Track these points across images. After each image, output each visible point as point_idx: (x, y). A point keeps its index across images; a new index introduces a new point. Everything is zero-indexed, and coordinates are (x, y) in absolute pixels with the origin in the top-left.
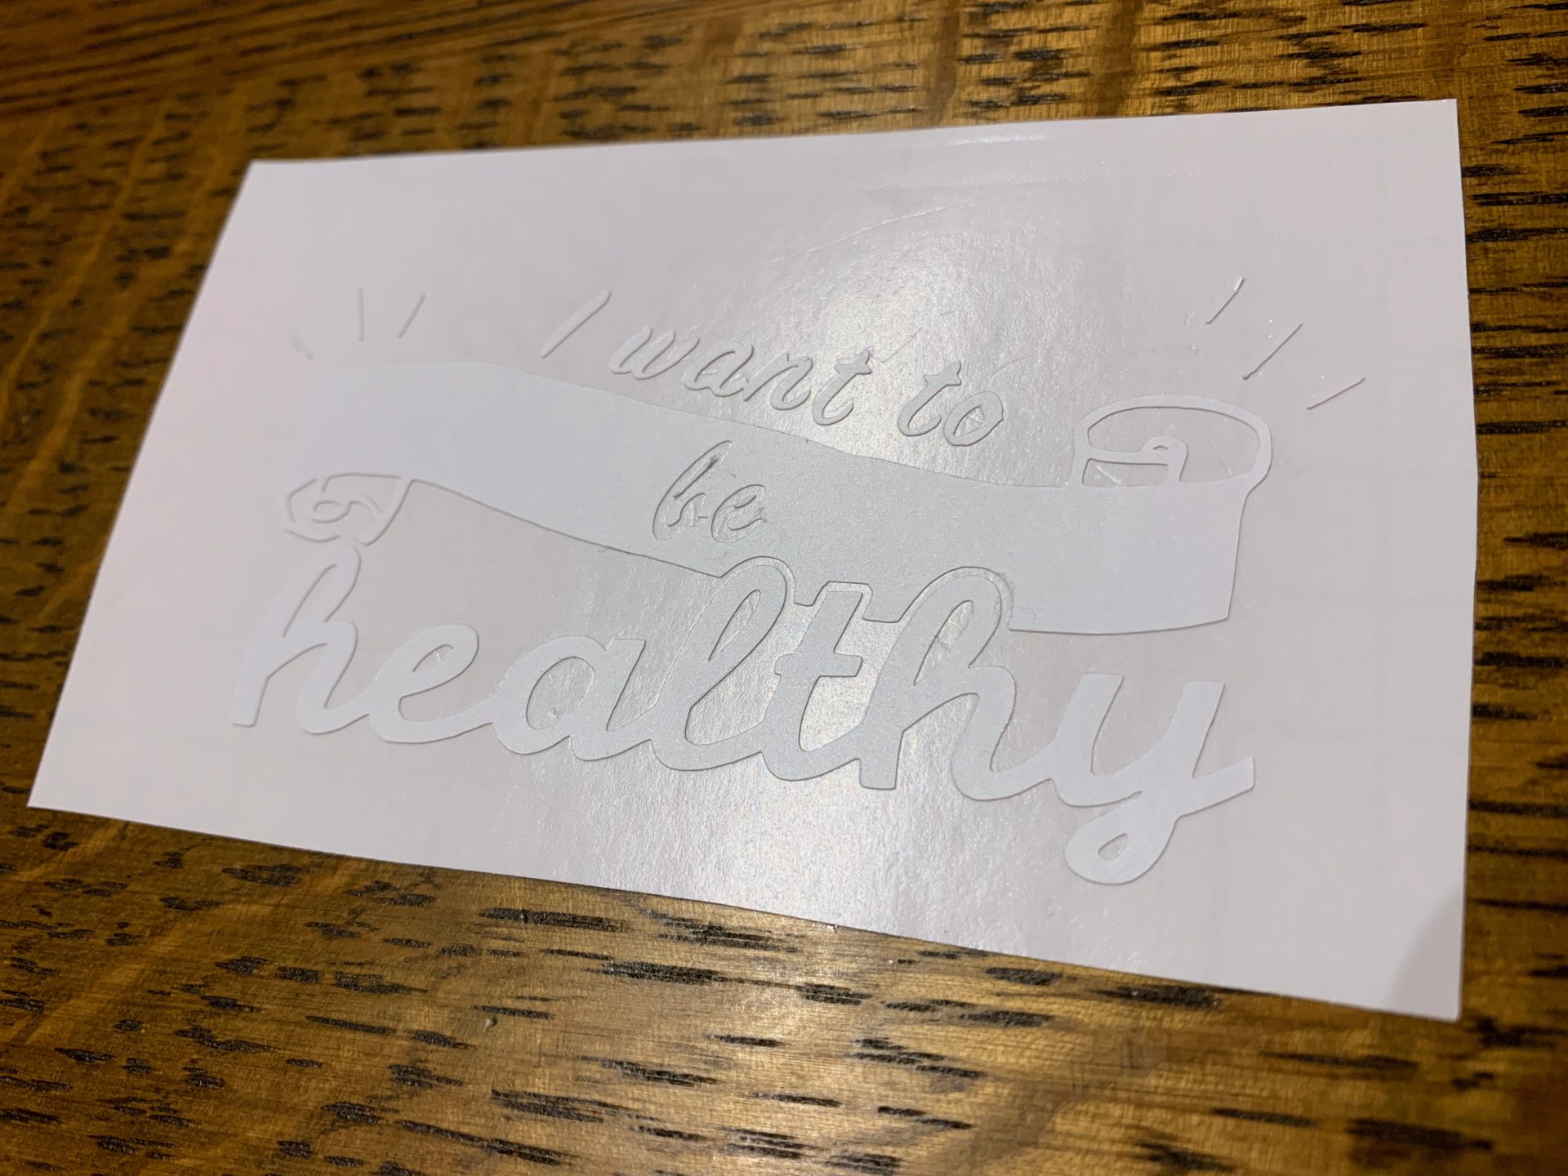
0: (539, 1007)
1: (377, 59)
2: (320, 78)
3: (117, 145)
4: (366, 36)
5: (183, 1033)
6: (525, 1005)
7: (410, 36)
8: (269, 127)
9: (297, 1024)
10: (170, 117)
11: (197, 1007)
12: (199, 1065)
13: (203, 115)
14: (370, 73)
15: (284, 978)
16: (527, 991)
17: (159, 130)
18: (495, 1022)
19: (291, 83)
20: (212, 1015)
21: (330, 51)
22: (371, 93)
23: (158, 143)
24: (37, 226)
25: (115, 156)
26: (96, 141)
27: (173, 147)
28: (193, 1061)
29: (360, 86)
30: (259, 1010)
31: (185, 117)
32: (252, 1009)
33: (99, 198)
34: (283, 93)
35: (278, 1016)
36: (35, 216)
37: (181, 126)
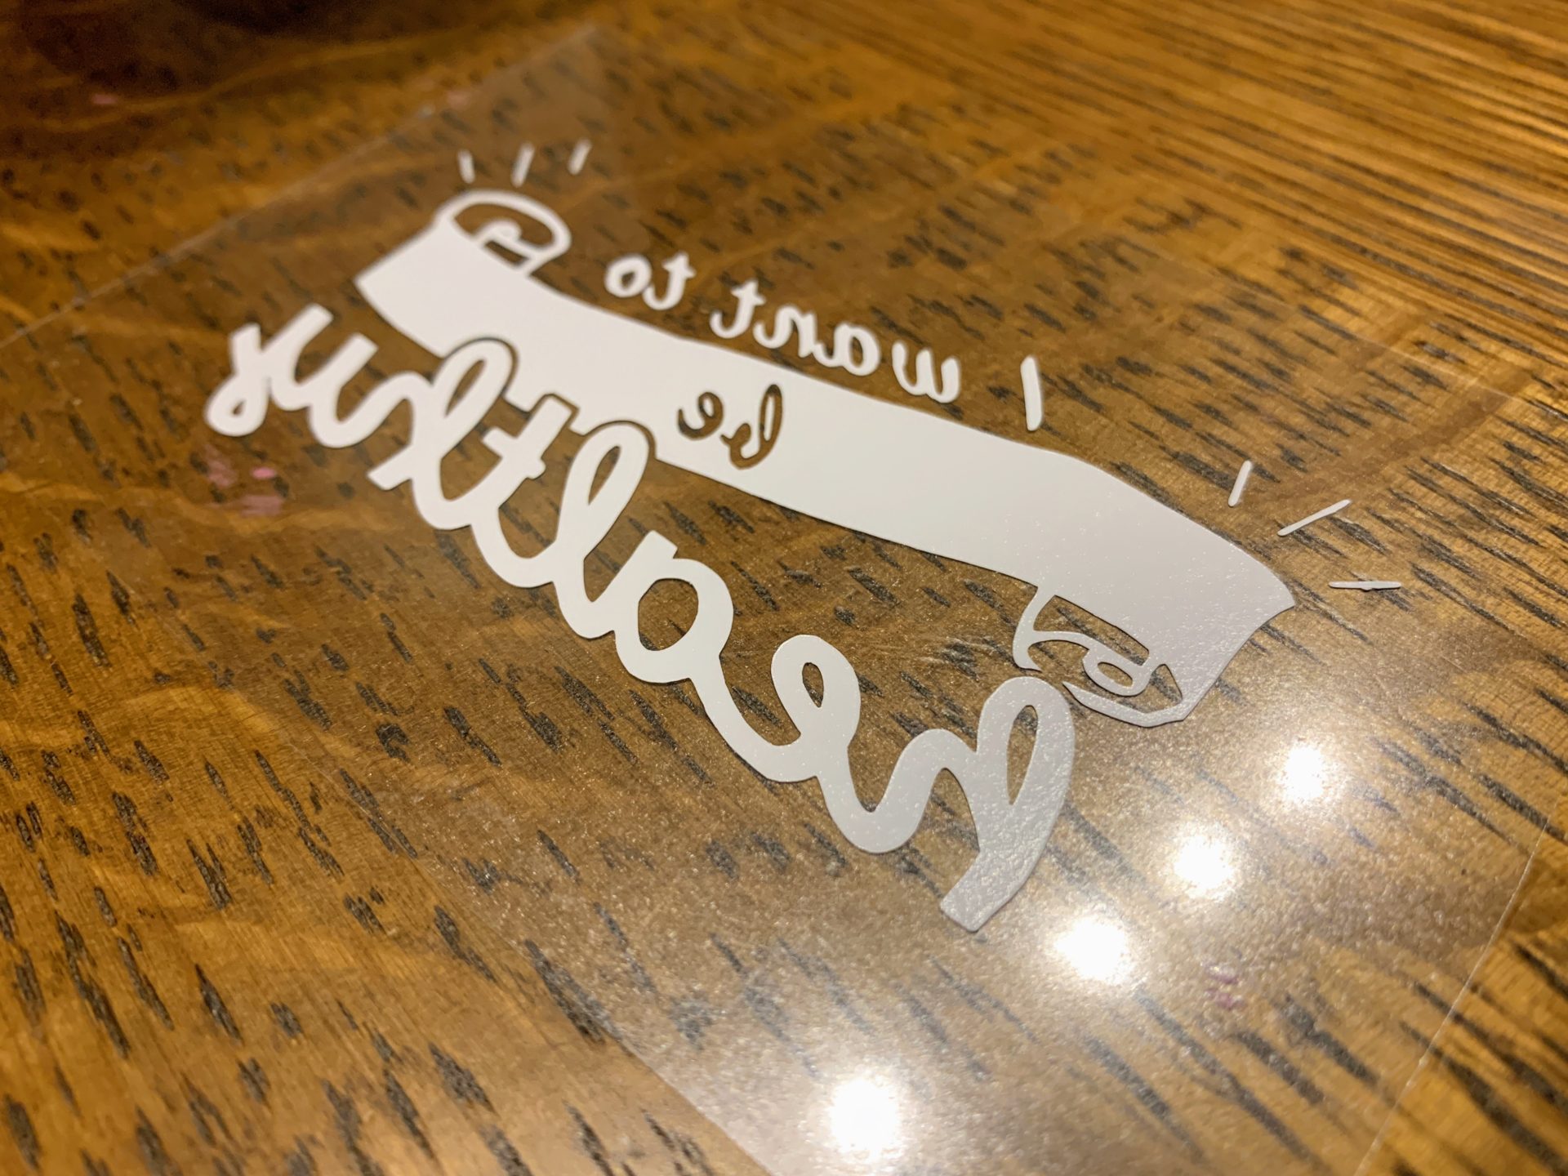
5: (332, 1092)
10: (1052, 156)
11: (371, 1076)
12: (314, 1151)
14: (1295, 254)
19: (1202, 210)
20: (377, 1104)
22: (1283, 273)
23: (1022, 168)
24: (850, 158)
25: (971, 151)
26: (961, 128)
27: (1034, 181)
29: (1275, 259)
31: (1066, 166)
34: (1186, 211)
36: (852, 147)
37: (1055, 168)
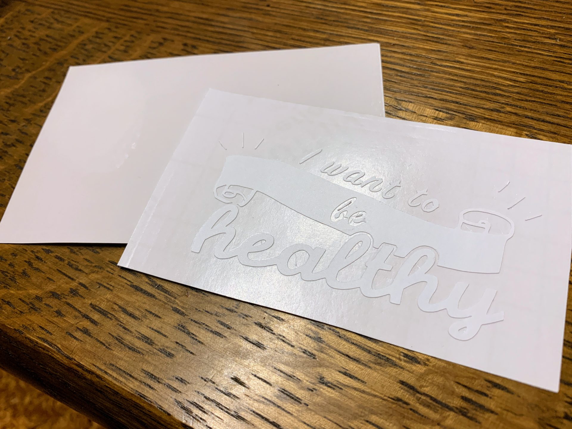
0: (111, 288)
1: (189, 42)
2: (173, 41)
3: (116, 37)
4: (189, 35)
5: (26, 261)
6: (108, 286)
7: (200, 39)
8: (154, 48)
9: (54, 270)
10: (132, 36)
11: (33, 257)
12: (26, 270)
13: (140, 39)
14: (185, 45)
15: (56, 258)
16: (110, 283)
17: (127, 38)
18: (99, 287)
19: (165, 39)
20: (35, 260)
21: (178, 35)
23: (126, 41)
24: (86, 50)
25: (113, 40)
26: (111, 34)
27: (129, 44)
28: (25, 269)
29: (182, 47)
30: (46, 263)
31: (135, 37)
32: (45, 262)
33: (104, 49)
34: (162, 41)
35: (50, 266)
36: (87, 47)
37: (133, 39)
